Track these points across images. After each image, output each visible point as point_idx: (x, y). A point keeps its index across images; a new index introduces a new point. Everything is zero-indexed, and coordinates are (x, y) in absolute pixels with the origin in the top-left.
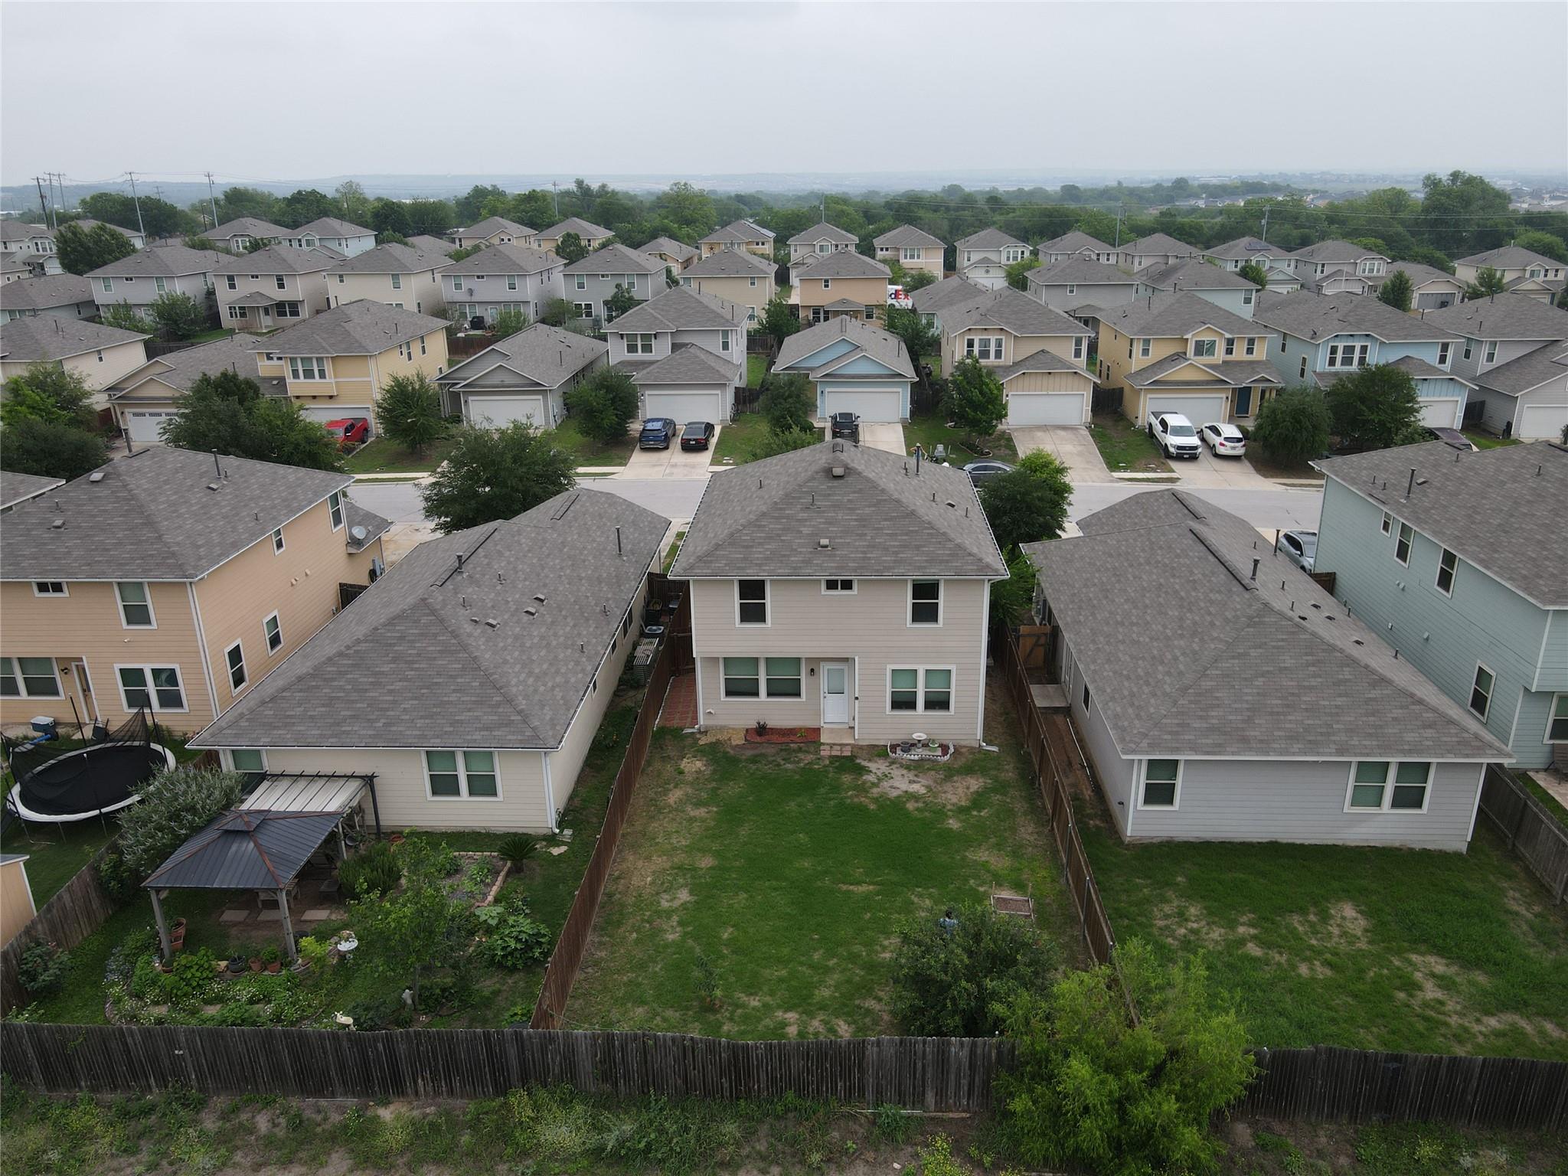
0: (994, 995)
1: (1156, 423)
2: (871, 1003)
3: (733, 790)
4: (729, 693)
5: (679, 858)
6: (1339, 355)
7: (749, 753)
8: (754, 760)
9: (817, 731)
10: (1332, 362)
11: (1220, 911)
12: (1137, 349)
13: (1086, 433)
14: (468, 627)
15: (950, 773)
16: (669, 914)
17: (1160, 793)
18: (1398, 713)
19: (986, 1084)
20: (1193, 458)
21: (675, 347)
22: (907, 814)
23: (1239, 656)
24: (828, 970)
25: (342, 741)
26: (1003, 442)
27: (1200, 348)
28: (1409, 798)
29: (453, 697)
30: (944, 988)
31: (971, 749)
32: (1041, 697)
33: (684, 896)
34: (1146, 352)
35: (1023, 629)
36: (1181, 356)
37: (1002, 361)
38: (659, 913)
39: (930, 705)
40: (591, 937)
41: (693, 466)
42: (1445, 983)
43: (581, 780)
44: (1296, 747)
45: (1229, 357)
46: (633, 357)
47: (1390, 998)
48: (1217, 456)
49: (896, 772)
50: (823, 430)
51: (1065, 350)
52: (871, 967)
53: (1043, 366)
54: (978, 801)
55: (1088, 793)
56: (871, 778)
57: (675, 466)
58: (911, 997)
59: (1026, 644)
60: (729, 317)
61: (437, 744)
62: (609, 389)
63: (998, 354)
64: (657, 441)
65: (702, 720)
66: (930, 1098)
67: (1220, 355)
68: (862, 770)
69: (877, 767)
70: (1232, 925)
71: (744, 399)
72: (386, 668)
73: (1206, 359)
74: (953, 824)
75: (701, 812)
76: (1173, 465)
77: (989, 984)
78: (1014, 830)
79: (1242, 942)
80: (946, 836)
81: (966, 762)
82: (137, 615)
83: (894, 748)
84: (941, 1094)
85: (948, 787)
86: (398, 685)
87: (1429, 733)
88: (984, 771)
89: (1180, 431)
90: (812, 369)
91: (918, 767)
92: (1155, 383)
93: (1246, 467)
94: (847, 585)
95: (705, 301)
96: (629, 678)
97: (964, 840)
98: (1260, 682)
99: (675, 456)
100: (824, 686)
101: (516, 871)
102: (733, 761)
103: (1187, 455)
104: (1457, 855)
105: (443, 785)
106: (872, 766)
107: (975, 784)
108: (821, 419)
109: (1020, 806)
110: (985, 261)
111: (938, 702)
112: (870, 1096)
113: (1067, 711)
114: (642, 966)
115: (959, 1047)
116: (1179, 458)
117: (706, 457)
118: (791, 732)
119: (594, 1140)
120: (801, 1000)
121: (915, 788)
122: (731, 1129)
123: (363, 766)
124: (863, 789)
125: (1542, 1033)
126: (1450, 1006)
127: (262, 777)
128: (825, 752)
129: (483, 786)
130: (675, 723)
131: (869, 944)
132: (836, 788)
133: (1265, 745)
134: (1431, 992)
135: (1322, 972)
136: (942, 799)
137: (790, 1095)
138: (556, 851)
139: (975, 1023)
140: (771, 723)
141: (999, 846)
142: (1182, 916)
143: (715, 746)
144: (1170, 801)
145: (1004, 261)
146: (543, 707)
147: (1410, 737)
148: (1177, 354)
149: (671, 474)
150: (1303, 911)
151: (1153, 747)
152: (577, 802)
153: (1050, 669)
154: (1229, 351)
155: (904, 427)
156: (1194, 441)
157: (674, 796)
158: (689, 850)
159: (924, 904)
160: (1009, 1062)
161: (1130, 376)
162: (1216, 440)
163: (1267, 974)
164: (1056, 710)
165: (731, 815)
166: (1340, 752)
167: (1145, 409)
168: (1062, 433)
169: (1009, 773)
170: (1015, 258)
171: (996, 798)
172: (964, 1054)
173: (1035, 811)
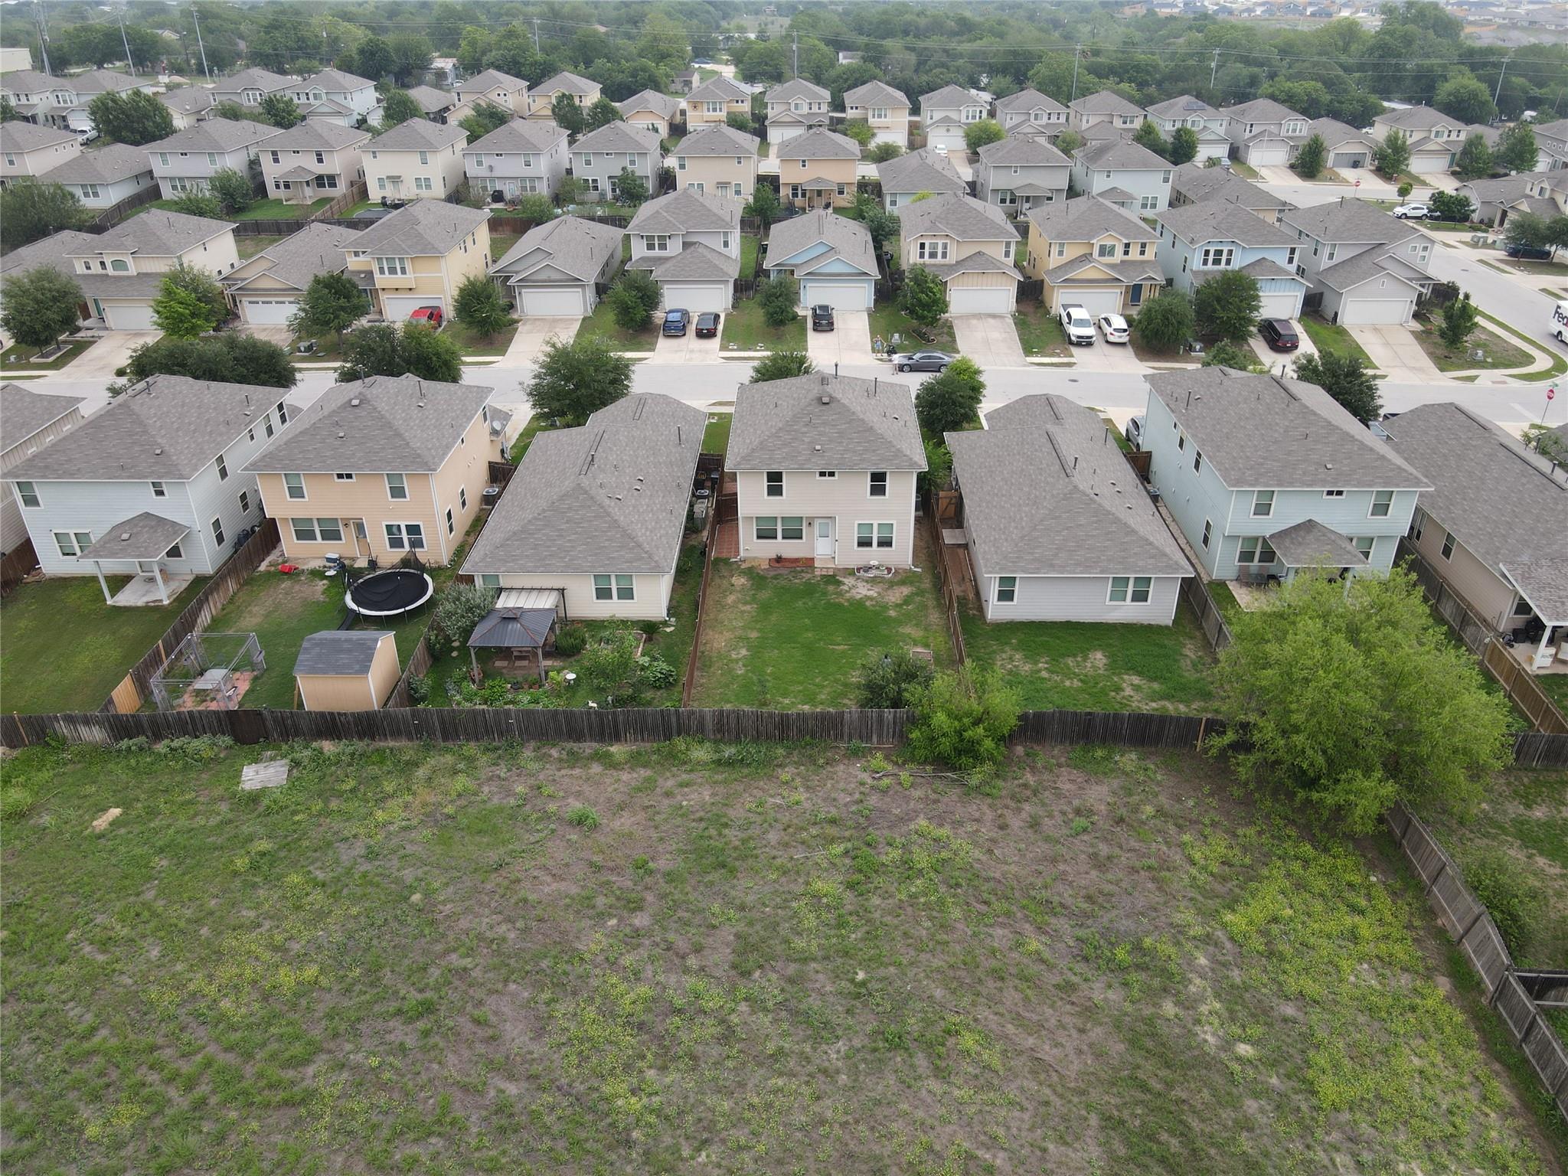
0: (906, 690)
1: (1064, 315)
2: (846, 701)
3: (765, 595)
4: (759, 537)
5: (739, 633)
6: (1211, 257)
7: (772, 573)
8: (775, 577)
9: (813, 559)
10: (1205, 262)
11: (1031, 656)
12: (1055, 250)
13: (1011, 321)
14: (607, 501)
15: (892, 584)
16: (737, 661)
17: (1006, 595)
18: (1136, 550)
19: (901, 731)
20: (1090, 344)
21: (686, 245)
22: (866, 608)
23: (1056, 518)
24: (823, 687)
25: (547, 570)
26: (945, 330)
27: (1103, 250)
28: (1140, 596)
29: (607, 544)
30: (882, 688)
31: (905, 570)
32: (949, 537)
33: (744, 652)
34: (1061, 253)
35: (942, 494)
36: (1086, 258)
37: (947, 261)
38: (731, 661)
39: (881, 544)
40: (696, 673)
41: (707, 352)
42: (1137, 688)
43: (673, 590)
44: (1079, 569)
45: (1126, 258)
46: (651, 253)
47: (1107, 695)
48: (1107, 342)
49: (860, 584)
50: (805, 317)
51: (996, 252)
52: (846, 685)
53: (977, 265)
54: (907, 601)
55: (971, 596)
56: (846, 588)
57: (692, 351)
58: (867, 694)
59: (943, 504)
60: (728, 219)
61: (601, 571)
62: (638, 289)
63: (944, 255)
64: (676, 329)
65: (742, 554)
66: (875, 739)
67: (1119, 256)
68: (839, 583)
69: (849, 581)
70: (1036, 663)
71: (742, 288)
72: (563, 527)
73: (1107, 259)
74: (892, 613)
75: (748, 608)
76: (1074, 350)
77: (903, 685)
78: (926, 616)
79: (1039, 671)
80: (888, 621)
81: (902, 578)
82: (398, 492)
83: (859, 570)
84: (880, 736)
85: (890, 592)
86: (573, 537)
87: (1152, 561)
88: (912, 583)
89: (1081, 323)
90: (796, 266)
91: (873, 581)
92: (1065, 281)
93: (1129, 352)
94: (832, 474)
95: (707, 203)
96: (692, 526)
97: (899, 622)
98: (1065, 533)
99: (690, 341)
100: (817, 532)
101: (649, 640)
102: (763, 578)
103: (1085, 343)
104: (1167, 627)
105: (603, 593)
106: (846, 581)
107: (906, 590)
108: (804, 309)
109: (931, 603)
110: (946, 120)
111: (886, 543)
112: (846, 738)
113: (966, 546)
114: (727, 686)
115: (888, 714)
116: (1079, 344)
117: (715, 343)
118: (797, 560)
119: (716, 757)
120: (811, 699)
121: (871, 593)
122: (780, 751)
123: (558, 583)
124: (840, 594)
125: (1176, 709)
126: (1136, 698)
127: (500, 590)
128: (818, 573)
129: (627, 594)
130: (724, 555)
131: (845, 674)
132: (825, 594)
133: (1062, 568)
134: (1128, 691)
135: (1076, 683)
136: (886, 599)
137: (808, 738)
138: (668, 630)
139: (897, 703)
140: (784, 555)
141: (917, 625)
142: (1011, 659)
143: (751, 569)
144: (1012, 599)
145: (964, 120)
146: (658, 548)
147: (1140, 563)
148: (1085, 255)
149: (691, 359)
150: (1075, 656)
151: (1002, 570)
152: (674, 603)
153: (957, 518)
154: (1126, 253)
155: (869, 315)
156: (1090, 331)
157: (731, 599)
158: (744, 628)
159: (874, 655)
160: (913, 721)
161: (1048, 272)
162: (1108, 330)
163: (1049, 685)
164: (959, 546)
165: (765, 609)
166: (1102, 572)
167: (1058, 300)
168: (991, 321)
169: (927, 584)
170: (974, 117)
171: (918, 599)
172: (891, 717)
173: (939, 605)
